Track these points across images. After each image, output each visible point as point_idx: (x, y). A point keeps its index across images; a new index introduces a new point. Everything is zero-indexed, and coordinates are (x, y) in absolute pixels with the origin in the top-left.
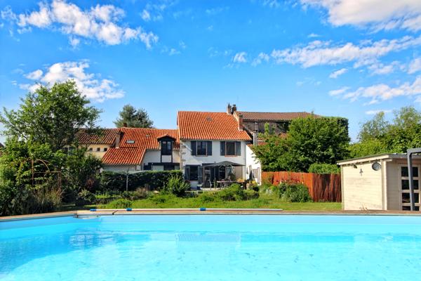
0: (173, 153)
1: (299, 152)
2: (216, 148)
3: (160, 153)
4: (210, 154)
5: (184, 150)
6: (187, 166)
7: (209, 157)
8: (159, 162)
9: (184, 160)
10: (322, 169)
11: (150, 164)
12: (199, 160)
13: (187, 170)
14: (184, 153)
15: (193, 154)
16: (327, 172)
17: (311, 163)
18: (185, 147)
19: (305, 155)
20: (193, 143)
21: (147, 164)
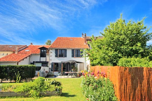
0: (47, 56)
1: (110, 48)
2: (69, 53)
3: (39, 56)
4: (66, 56)
5: (51, 54)
6: (52, 63)
7: (65, 58)
8: (39, 61)
9: (51, 60)
10: (132, 63)
11: (34, 62)
12: (59, 60)
13: (52, 65)
14: (51, 56)
15: (56, 56)
16: (138, 65)
17: (120, 58)
18: (52, 52)
19: (115, 51)
20: (56, 50)
21: (32, 62)
